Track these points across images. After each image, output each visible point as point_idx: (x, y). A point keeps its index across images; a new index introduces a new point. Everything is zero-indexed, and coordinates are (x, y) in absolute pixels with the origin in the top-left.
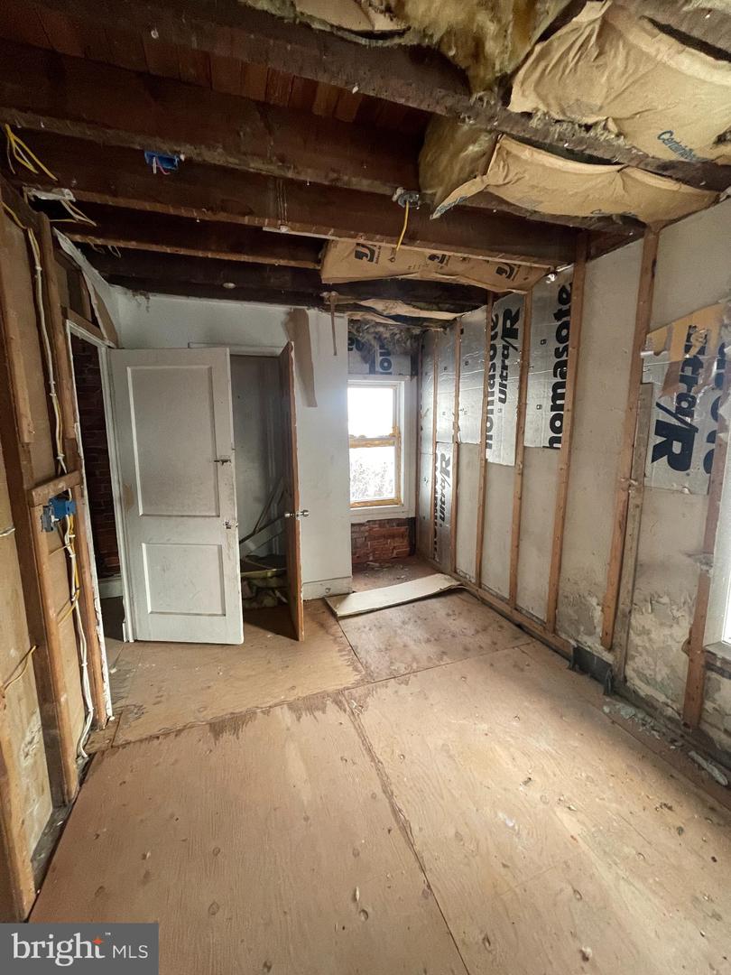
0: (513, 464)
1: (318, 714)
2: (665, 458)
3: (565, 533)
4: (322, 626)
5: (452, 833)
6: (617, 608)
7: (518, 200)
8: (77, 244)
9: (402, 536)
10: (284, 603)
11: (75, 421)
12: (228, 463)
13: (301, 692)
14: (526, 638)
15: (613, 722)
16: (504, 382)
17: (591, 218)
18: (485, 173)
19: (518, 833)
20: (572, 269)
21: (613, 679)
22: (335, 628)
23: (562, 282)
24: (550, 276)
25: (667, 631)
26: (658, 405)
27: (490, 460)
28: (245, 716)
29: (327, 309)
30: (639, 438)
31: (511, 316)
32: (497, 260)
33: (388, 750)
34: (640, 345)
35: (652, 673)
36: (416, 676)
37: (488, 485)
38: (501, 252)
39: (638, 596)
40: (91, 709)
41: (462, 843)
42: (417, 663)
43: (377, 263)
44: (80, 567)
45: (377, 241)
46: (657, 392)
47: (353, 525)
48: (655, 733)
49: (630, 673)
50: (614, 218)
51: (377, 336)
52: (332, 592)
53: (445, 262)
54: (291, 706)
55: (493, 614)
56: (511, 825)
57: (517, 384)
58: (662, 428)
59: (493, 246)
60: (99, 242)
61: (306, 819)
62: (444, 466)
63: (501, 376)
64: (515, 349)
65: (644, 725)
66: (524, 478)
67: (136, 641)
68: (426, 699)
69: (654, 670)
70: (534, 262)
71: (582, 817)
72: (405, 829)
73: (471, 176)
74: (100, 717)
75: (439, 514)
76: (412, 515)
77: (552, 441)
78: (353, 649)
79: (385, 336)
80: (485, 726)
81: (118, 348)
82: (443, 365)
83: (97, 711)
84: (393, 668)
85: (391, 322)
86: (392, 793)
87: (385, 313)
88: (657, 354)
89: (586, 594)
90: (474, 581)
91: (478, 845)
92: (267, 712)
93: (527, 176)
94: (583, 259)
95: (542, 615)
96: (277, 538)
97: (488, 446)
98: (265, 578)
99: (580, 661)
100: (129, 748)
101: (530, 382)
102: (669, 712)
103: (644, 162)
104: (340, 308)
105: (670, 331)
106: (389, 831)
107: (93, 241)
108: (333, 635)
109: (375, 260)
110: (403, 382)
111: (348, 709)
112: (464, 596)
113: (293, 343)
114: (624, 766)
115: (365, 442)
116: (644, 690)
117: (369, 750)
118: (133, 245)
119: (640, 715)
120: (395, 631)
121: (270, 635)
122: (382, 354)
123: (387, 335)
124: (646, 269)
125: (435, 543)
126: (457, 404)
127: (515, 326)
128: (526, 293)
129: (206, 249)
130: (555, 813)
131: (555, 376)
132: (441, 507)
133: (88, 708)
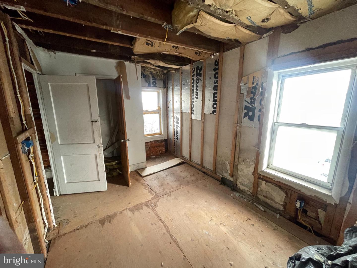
0: (201, 120)
1: (141, 211)
2: (247, 117)
3: (218, 141)
4: (137, 180)
5: (190, 239)
6: (234, 164)
7: (204, 31)
8: (23, 29)
9: (163, 146)
10: (122, 174)
11: (29, 107)
12: (98, 122)
13: (132, 204)
14: (206, 177)
15: (234, 198)
16: (197, 91)
17: (226, 39)
18: (196, 23)
19: (210, 235)
20: (219, 54)
21: (233, 186)
22: (142, 181)
23: (216, 59)
24: (212, 56)
25: (248, 169)
26: (245, 100)
27: (193, 118)
28: (113, 216)
29: (133, 62)
30: (240, 111)
31: (199, 69)
32: (195, 49)
33: (167, 218)
34: (240, 82)
35: (244, 182)
36: (173, 193)
37: (193, 127)
38: (197, 47)
39: (240, 160)
40: (47, 224)
41: (193, 242)
42: (173, 189)
43: (154, 47)
44: (37, 167)
45: (155, 40)
46: (245, 97)
47: (145, 143)
48: (245, 200)
49: (238, 183)
50: (232, 40)
51: (151, 73)
52: (139, 168)
53: (178, 48)
54: (130, 210)
55: (196, 170)
56: (207, 233)
57: (202, 92)
58: (246, 108)
59: (194, 45)
60: (34, 29)
61: (142, 245)
62: (177, 120)
63: (196, 89)
64: (201, 80)
65: (242, 198)
66: (205, 124)
67: (60, 195)
68: (177, 200)
69: (245, 181)
70: (207, 51)
71: (227, 227)
72: (175, 241)
73: (191, 23)
74: (51, 226)
75: (176, 137)
76: (166, 138)
77: (213, 112)
78: (150, 187)
79: (154, 73)
80: (197, 206)
81: (42, 74)
82: (175, 85)
83: (49, 224)
84: (164, 191)
85: (156, 68)
86: (170, 231)
87: (155, 65)
88: (245, 84)
89: (225, 160)
90: (188, 159)
91: (198, 241)
92: (121, 213)
93: (208, 24)
94: (222, 52)
95: (211, 168)
96: (116, 150)
97: (192, 113)
98: (112, 165)
99: (223, 182)
100: (66, 235)
101: (206, 92)
102: (249, 193)
103: (242, 24)
104: (138, 62)
105: (248, 77)
106: (170, 243)
107: (30, 28)
108: (142, 183)
109: (153, 46)
110: (161, 90)
111: (151, 207)
112: (186, 165)
113: (122, 75)
114: (237, 210)
115: (148, 112)
116: (242, 188)
117: (160, 219)
118: (51, 31)
119: (241, 195)
120: (164, 179)
121: (117, 186)
122: (153, 80)
123: (154, 72)
124: (241, 57)
125: (175, 147)
126: (181, 99)
127: (201, 72)
128: (204, 61)
129: (85, 36)
130: (220, 227)
131: (214, 90)
132: (176, 135)
133: (45, 223)
